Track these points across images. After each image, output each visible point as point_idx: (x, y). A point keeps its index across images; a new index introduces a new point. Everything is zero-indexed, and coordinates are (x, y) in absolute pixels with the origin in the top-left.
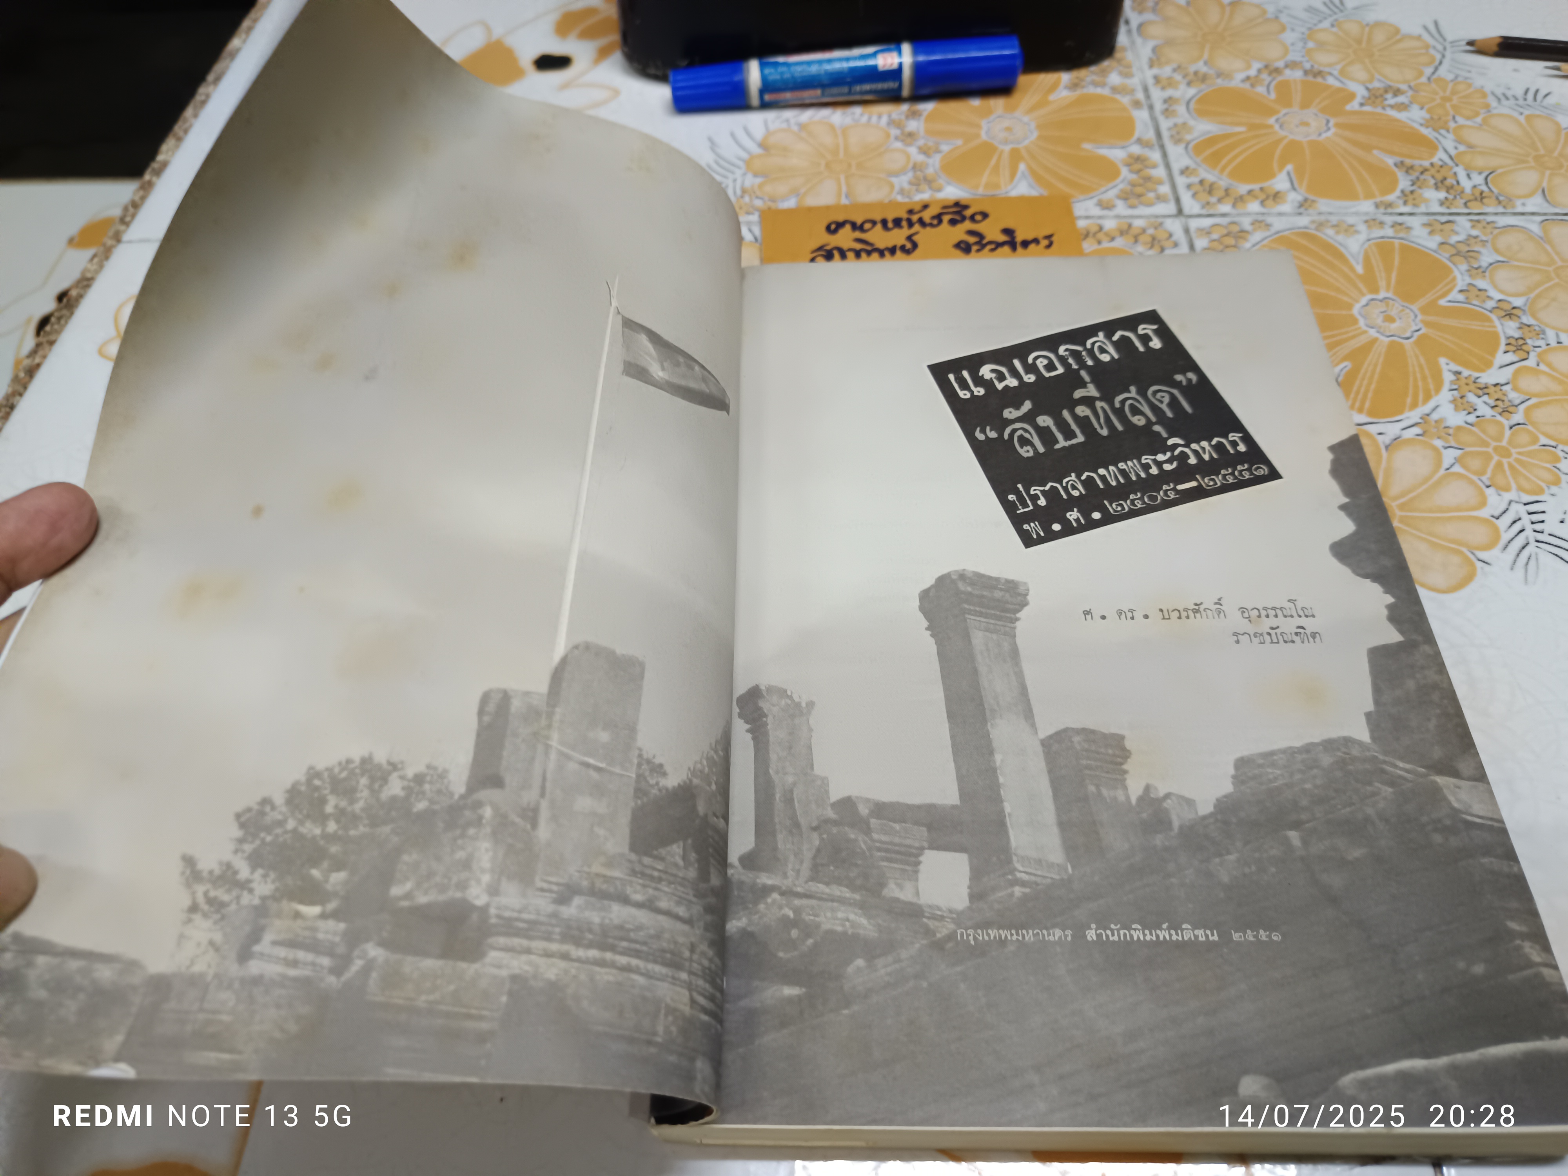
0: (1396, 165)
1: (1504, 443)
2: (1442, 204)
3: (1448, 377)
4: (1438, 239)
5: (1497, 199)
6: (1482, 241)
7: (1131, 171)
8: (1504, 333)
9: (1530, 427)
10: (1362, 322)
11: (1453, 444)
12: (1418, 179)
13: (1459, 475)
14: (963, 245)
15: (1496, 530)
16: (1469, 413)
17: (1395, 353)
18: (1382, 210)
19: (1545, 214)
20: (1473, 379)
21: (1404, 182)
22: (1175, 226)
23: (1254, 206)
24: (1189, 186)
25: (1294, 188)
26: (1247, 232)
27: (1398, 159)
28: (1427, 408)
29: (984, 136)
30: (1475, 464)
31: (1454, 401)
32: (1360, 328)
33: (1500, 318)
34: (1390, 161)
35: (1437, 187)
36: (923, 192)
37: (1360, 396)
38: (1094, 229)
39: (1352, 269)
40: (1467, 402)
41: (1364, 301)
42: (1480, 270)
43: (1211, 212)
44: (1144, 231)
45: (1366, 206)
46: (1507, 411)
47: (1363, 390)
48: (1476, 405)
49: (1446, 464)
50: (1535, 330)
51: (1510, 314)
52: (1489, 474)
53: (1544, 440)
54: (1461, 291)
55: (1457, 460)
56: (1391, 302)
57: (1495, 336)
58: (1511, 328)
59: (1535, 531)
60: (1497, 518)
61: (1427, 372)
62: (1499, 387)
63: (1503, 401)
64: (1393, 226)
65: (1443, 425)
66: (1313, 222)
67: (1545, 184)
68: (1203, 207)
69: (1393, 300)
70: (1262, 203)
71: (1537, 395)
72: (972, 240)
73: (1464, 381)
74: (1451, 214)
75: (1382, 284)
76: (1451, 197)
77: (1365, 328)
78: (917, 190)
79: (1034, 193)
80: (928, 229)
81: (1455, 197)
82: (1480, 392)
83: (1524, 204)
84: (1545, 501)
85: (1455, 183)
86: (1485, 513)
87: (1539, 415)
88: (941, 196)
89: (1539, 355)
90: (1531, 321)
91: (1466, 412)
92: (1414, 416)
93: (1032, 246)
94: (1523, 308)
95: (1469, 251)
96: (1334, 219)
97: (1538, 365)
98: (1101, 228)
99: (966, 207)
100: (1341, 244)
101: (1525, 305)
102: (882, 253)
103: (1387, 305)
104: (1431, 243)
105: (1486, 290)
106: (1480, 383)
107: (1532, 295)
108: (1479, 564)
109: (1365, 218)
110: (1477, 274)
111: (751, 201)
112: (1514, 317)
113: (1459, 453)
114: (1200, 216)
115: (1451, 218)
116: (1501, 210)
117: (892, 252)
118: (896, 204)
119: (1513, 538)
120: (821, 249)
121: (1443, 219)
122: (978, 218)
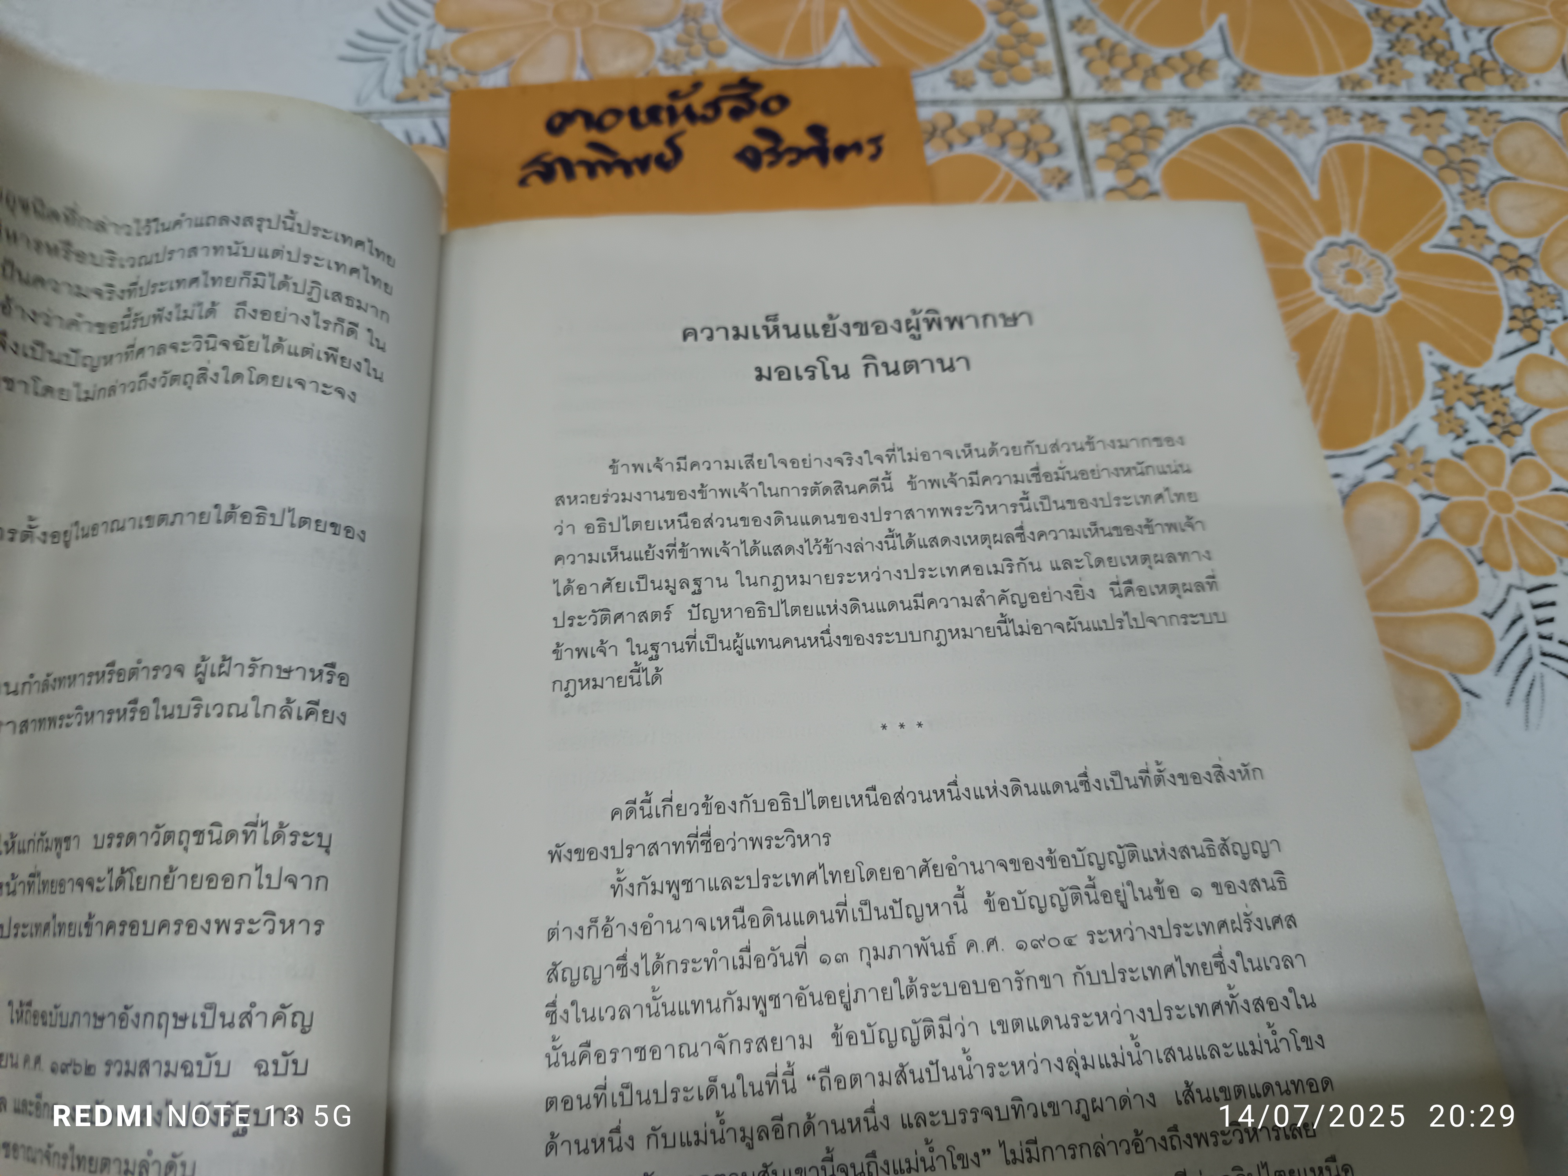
0: (1370, 15)
1: (1504, 486)
2: (1429, 80)
3: (1431, 375)
4: (1423, 140)
5: (1503, 73)
6: (1482, 144)
7: (1000, 23)
8: (1508, 298)
9: (1538, 459)
10: (1315, 283)
11: (1435, 491)
12: (1398, 38)
13: (1441, 543)
14: (749, 156)
15: (1489, 637)
16: (1458, 437)
18: (1348, 91)
19: (1565, 100)
20: (1463, 378)
21: (1379, 44)
22: (1060, 120)
23: (1171, 85)
24: (1081, 50)
25: (1228, 54)
26: (1161, 128)
27: (1372, 5)
28: (1399, 431)
30: (1464, 523)
31: (1437, 417)
32: (1312, 294)
33: (1504, 273)
34: (1361, 9)
35: (1423, 55)
36: (695, 58)
38: (943, 123)
39: (1306, 193)
40: (1456, 418)
41: (1319, 247)
42: (1479, 192)
43: (1111, 93)
44: (1015, 125)
45: (1326, 85)
46: (1508, 432)
48: (1467, 422)
49: (1424, 527)
50: (1548, 294)
51: (1517, 266)
52: (1481, 543)
53: (1557, 481)
54: (1452, 228)
55: (1441, 519)
56: (1357, 248)
57: (1495, 305)
58: (1517, 291)
59: (1541, 637)
60: (1491, 617)
61: (1402, 367)
62: (1498, 391)
63: (1504, 415)
64: (1362, 119)
65: (1421, 460)
66: (1253, 111)
68: (1100, 85)
69: (1360, 245)
70: (1183, 79)
71: (1550, 404)
73: (1452, 382)
74: (1441, 98)
75: (1345, 218)
76: (1441, 69)
77: (1320, 293)
78: (688, 54)
79: (859, 61)
80: (700, 127)
81: (1447, 69)
82: (1473, 401)
83: (1538, 82)
84: (1556, 585)
85: (1447, 46)
86: (1473, 609)
87: (1553, 437)
88: (722, 64)
89: (1554, 336)
90: (1545, 279)
91: (1453, 436)
92: (1381, 444)
93: (851, 157)
94: (1534, 256)
95: (1464, 161)
96: (1282, 106)
97: (1552, 353)
98: (953, 120)
99: (757, 87)
100: (1290, 150)
101: (1537, 251)
102: (627, 169)
103: (1351, 253)
104: (1413, 146)
105: (1484, 227)
106: (1473, 385)
107: (1546, 235)
108: (1465, 697)
109: (1325, 105)
110: (1474, 199)
111: (440, 73)
112: (1520, 271)
113: (1443, 504)
114: (1094, 100)
115: (1441, 105)
116: (1507, 91)
117: (643, 163)
118: (653, 79)
119: (1512, 650)
120: (536, 160)
121: (1430, 106)
122: (774, 105)
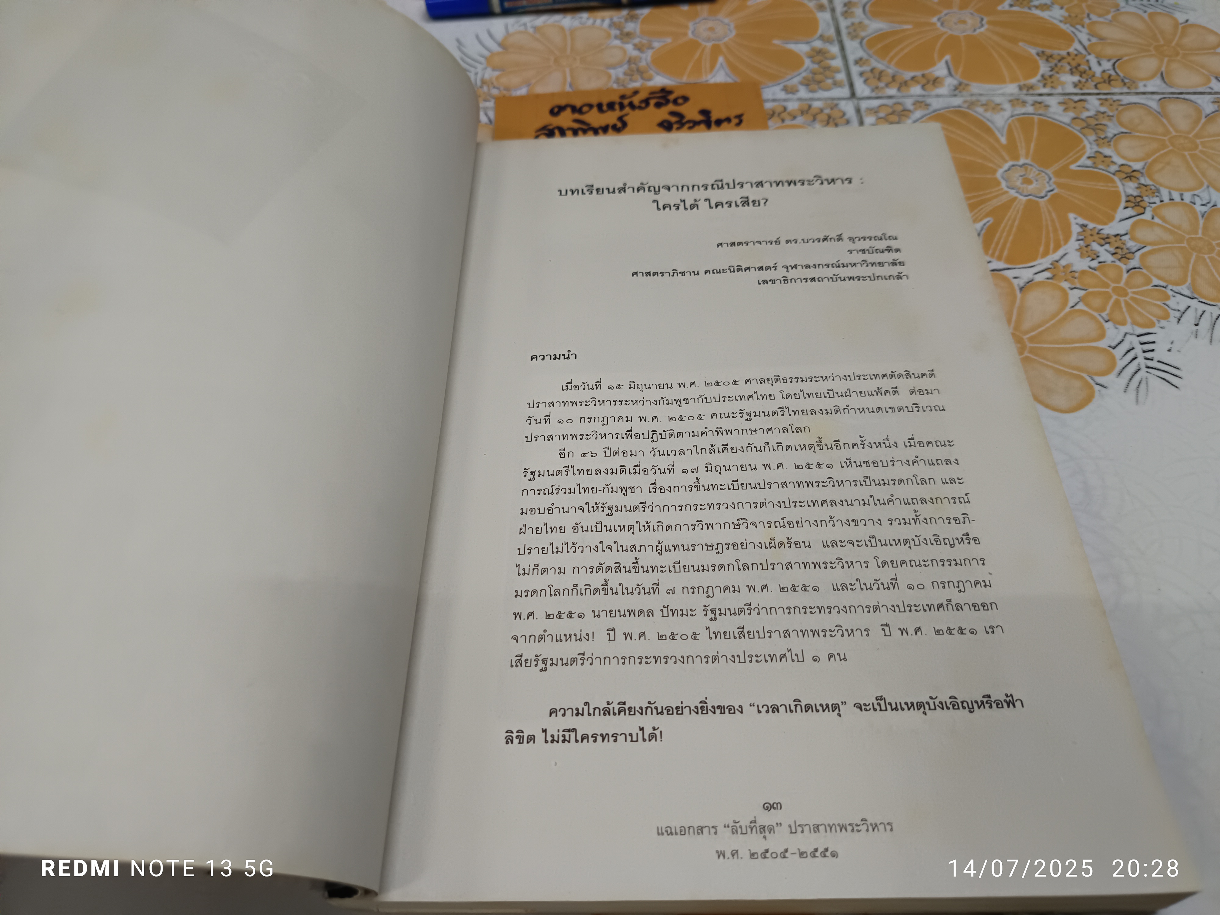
0: (1038, 54)
1: (1122, 284)
2: (1075, 85)
4: (1071, 114)
5: (1123, 81)
6: (1108, 116)
7: (813, 62)
8: (1125, 192)
9: (1144, 271)
10: (1004, 184)
11: (1078, 286)
12: (1056, 65)
13: (1082, 311)
14: (665, 124)
15: (1113, 359)
16: (1093, 259)
17: (1032, 209)
18: (1025, 91)
19: (1163, 93)
20: (1097, 231)
21: (1044, 68)
22: (848, 108)
23: (916, 90)
24: (861, 74)
25: (950, 74)
26: (909, 111)
27: (1040, 50)
28: (1056, 256)
29: (690, 35)
30: (1097, 302)
31: (1080, 249)
32: (1002, 189)
33: (1121, 180)
34: (1033, 51)
35: (1072, 72)
36: (635, 81)
37: (999, 247)
38: (780, 109)
39: (997, 140)
40: (1091, 250)
41: (1006, 166)
42: (1106, 140)
43: (880, 95)
44: (821, 110)
45: (1012, 89)
46: (1125, 257)
47: (1002, 241)
48: (1099, 252)
49: (1071, 304)
50: (1151, 189)
51: (1130, 176)
52: (1108, 311)
53: (1156, 282)
54: (1089, 158)
55: (1081, 299)
56: (1029, 167)
57: (1117, 194)
58: (1131, 188)
59: (1146, 359)
60: (1114, 348)
61: (1058, 225)
62: (1118, 237)
63: (1122, 249)
64: (1033, 105)
65: (1070, 270)
66: (965, 102)
67: (1163, 69)
68: (873, 91)
69: (1031, 165)
70: (923, 87)
71: (1151, 244)
72: (673, 119)
73: (1090, 232)
74: (1083, 94)
75: (1023, 152)
76: (1083, 80)
77: (1006, 189)
78: (631, 80)
79: (729, 80)
80: (637, 111)
81: (1087, 80)
82: (1103, 242)
83: (1145, 86)
84: (1155, 333)
85: (1087, 68)
86: (1103, 344)
87: (1152, 260)
88: (650, 84)
89: (1154, 210)
90: (1149, 182)
91: (1090, 259)
92: (1046, 262)
93: (725, 124)
94: (1141, 171)
95: (1097, 125)
96: (984, 99)
97: (1153, 218)
98: (785, 109)
99: (670, 92)
100: (988, 120)
101: (1143, 168)
102: (596, 132)
103: (1026, 170)
104: (1066, 118)
105: (1110, 157)
106: (1103, 234)
107: (1150, 160)
108: (1097, 388)
109: (1010, 98)
110: (1104, 143)
111: (489, 90)
112: (1133, 178)
113: (1082, 293)
114: (869, 98)
115: (1083, 97)
116: (1125, 90)
117: (605, 129)
118: (611, 91)
119: (1127, 365)
120: (544, 128)
121: (1076, 98)
122: (680, 101)
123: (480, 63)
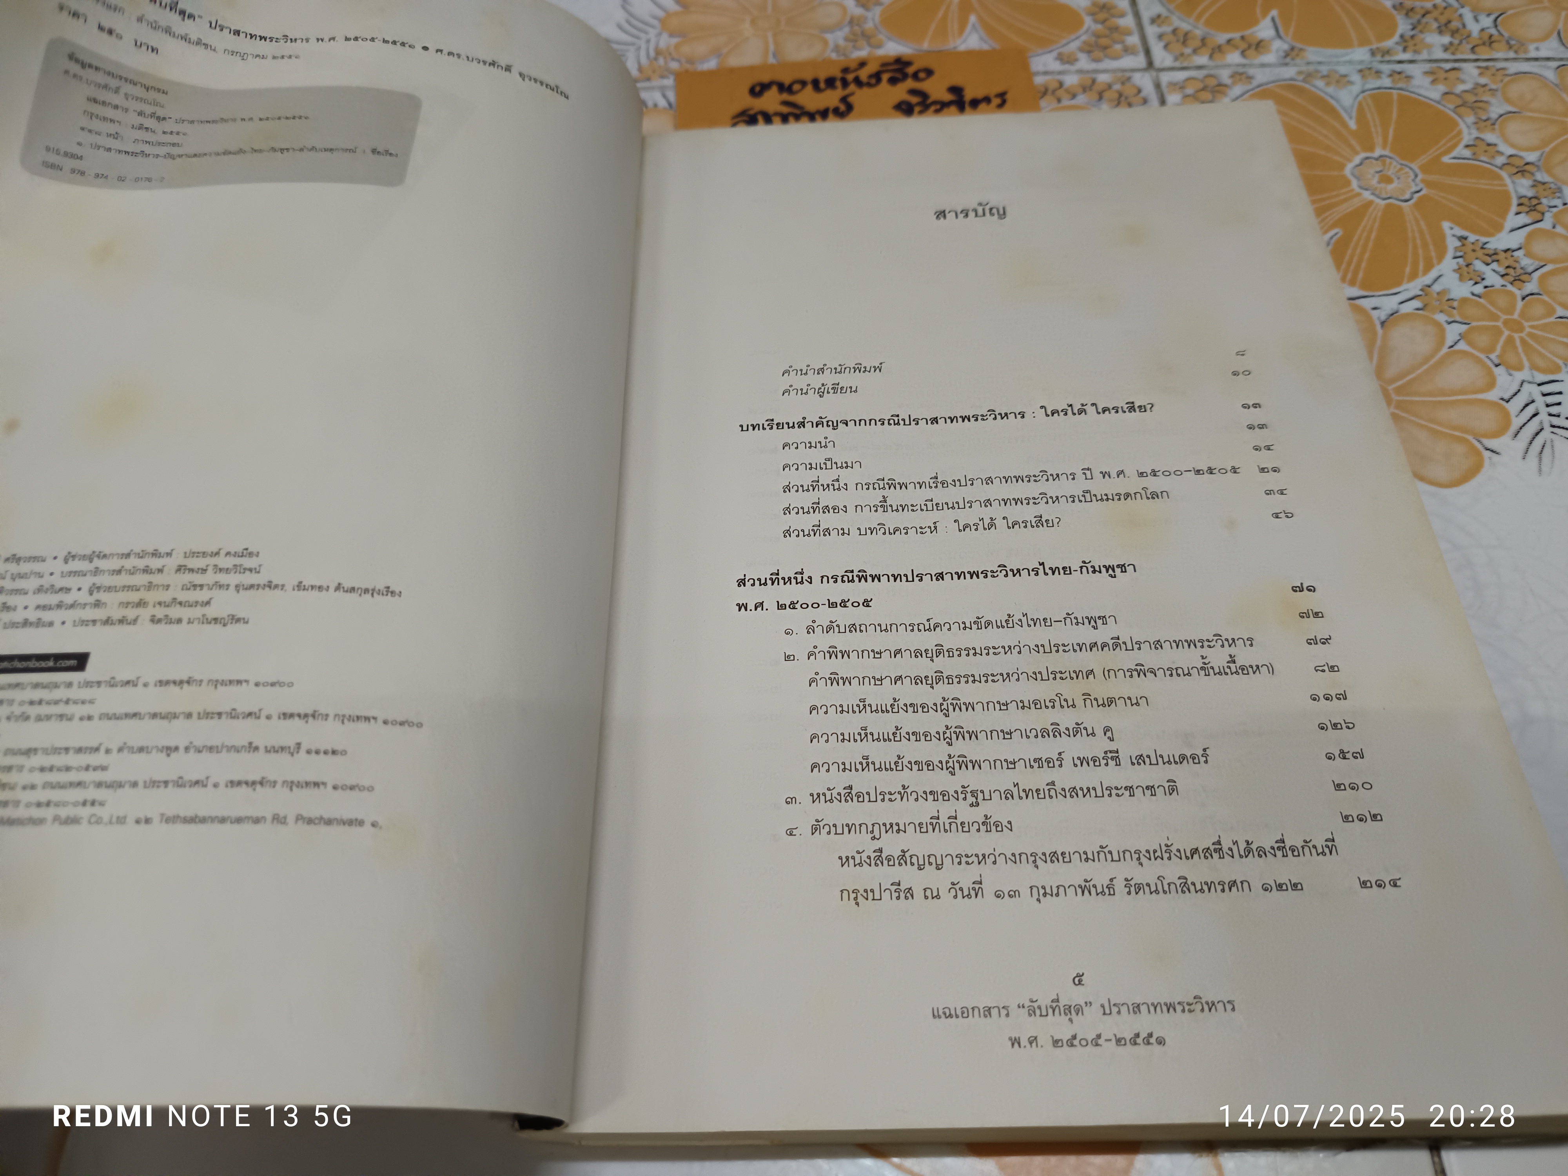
0: (1394, 7)
1: (1516, 316)
2: (1446, 49)
3: (1452, 243)
4: (1442, 88)
6: (1490, 90)
7: (1096, 21)
8: (1516, 191)
9: (1545, 297)
10: (1354, 184)
11: (1458, 319)
12: (1419, 22)
13: (1464, 353)
14: (904, 107)
15: (1506, 415)
16: (1476, 283)
17: (1392, 215)
18: (1379, 58)
19: (1561, 59)
20: (1480, 245)
21: (1403, 26)
22: (1144, 81)
23: (1234, 58)
24: (1160, 37)
25: (1279, 36)
26: (1226, 86)
28: (1427, 279)
30: (1483, 340)
31: (1458, 270)
32: (1352, 190)
33: (1511, 176)
34: (1388, 3)
35: (1440, 32)
36: (859, 49)
37: (1352, 267)
38: (1054, 85)
39: (1344, 124)
40: (1474, 271)
41: (1357, 160)
42: (1489, 123)
43: (1185, 64)
44: (1109, 86)
45: (1360, 54)
46: (1519, 280)
47: (1355, 260)
48: (1484, 273)
49: (1449, 342)
50: (1550, 188)
51: (1523, 170)
52: (1498, 352)
53: (1561, 311)
54: (1467, 146)
55: (1462, 336)
56: (1388, 160)
57: (1506, 195)
58: (1523, 186)
59: (1550, 415)
60: (1507, 402)
61: (1428, 237)
62: (1509, 253)
63: (1515, 268)
64: (1390, 76)
65: (1446, 298)
66: (1300, 73)
67: (1561, 26)
68: (1176, 59)
69: (1390, 158)
70: (1243, 53)
71: (1552, 262)
72: (914, 100)
73: (1471, 247)
74: (1456, 61)
75: (1379, 140)
76: (1456, 42)
77: (1358, 190)
78: (854, 47)
79: (986, 47)
80: (865, 90)
81: (1461, 43)
82: (1489, 260)
83: (1537, 49)
84: (1562, 381)
85: (1460, 26)
86: (1493, 396)
87: (1555, 283)
88: (881, 52)
89: (1556, 216)
90: (1547, 178)
91: (1472, 282)
92: (1413, 287)
93: (983, 106)
94: (1537, 164)
95: (1476, 102)
96: (1324, 69)
97: (1554, 227)
98: (1061, 84)
99: (908, 64)
100: (1332, 97)
101: (1539, 160)
102: (812, 117)
103: (1384, 164)
104: (1435, 93)
105: (1495, 145)
106: (1489, 249)
107: (1547, 149)
108: (1487, 454)
109: (1359, 67)
110: (1486, 126)
111: (666, 63)
112: (1527, 174)
113: (1464, 328)
114: (1172, 69)
115: (1456, 65)
116: (1512, 55)
117: (824, 114)
118: (828, 62)
119: (1526, 423)
120: (743, 113)
121: (1448, 66)
122: (922, 75)
123: (652, 26)
